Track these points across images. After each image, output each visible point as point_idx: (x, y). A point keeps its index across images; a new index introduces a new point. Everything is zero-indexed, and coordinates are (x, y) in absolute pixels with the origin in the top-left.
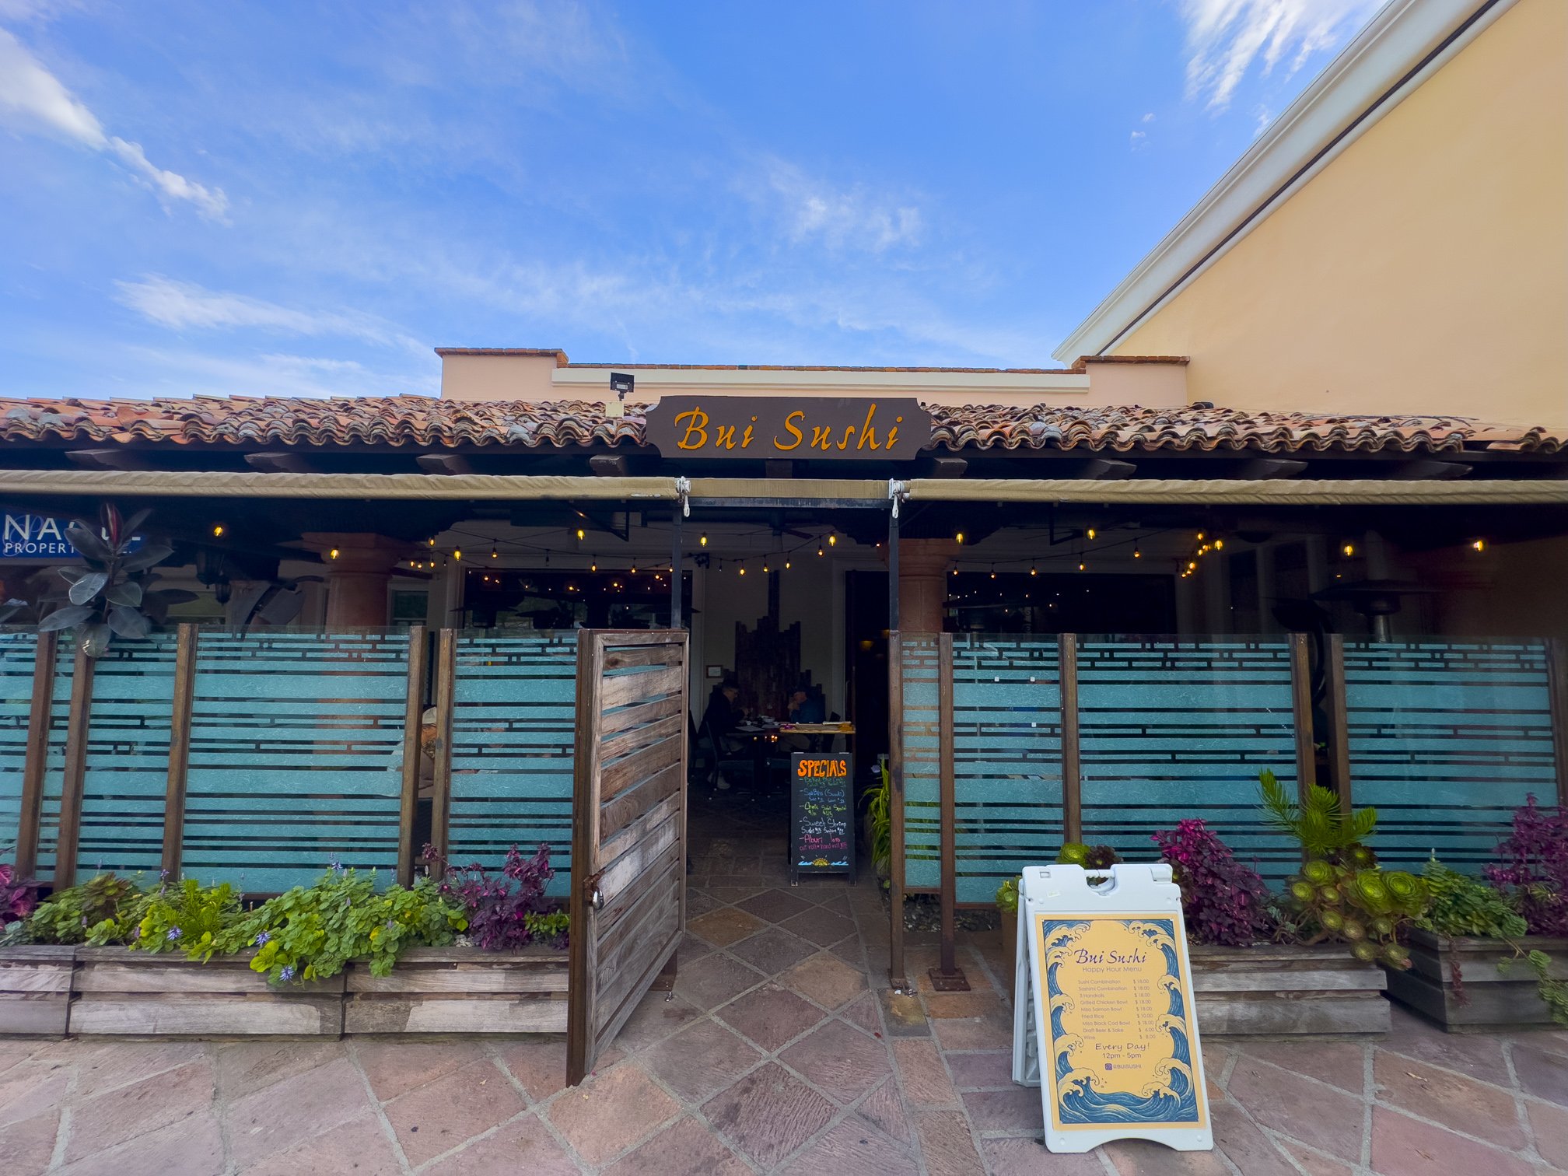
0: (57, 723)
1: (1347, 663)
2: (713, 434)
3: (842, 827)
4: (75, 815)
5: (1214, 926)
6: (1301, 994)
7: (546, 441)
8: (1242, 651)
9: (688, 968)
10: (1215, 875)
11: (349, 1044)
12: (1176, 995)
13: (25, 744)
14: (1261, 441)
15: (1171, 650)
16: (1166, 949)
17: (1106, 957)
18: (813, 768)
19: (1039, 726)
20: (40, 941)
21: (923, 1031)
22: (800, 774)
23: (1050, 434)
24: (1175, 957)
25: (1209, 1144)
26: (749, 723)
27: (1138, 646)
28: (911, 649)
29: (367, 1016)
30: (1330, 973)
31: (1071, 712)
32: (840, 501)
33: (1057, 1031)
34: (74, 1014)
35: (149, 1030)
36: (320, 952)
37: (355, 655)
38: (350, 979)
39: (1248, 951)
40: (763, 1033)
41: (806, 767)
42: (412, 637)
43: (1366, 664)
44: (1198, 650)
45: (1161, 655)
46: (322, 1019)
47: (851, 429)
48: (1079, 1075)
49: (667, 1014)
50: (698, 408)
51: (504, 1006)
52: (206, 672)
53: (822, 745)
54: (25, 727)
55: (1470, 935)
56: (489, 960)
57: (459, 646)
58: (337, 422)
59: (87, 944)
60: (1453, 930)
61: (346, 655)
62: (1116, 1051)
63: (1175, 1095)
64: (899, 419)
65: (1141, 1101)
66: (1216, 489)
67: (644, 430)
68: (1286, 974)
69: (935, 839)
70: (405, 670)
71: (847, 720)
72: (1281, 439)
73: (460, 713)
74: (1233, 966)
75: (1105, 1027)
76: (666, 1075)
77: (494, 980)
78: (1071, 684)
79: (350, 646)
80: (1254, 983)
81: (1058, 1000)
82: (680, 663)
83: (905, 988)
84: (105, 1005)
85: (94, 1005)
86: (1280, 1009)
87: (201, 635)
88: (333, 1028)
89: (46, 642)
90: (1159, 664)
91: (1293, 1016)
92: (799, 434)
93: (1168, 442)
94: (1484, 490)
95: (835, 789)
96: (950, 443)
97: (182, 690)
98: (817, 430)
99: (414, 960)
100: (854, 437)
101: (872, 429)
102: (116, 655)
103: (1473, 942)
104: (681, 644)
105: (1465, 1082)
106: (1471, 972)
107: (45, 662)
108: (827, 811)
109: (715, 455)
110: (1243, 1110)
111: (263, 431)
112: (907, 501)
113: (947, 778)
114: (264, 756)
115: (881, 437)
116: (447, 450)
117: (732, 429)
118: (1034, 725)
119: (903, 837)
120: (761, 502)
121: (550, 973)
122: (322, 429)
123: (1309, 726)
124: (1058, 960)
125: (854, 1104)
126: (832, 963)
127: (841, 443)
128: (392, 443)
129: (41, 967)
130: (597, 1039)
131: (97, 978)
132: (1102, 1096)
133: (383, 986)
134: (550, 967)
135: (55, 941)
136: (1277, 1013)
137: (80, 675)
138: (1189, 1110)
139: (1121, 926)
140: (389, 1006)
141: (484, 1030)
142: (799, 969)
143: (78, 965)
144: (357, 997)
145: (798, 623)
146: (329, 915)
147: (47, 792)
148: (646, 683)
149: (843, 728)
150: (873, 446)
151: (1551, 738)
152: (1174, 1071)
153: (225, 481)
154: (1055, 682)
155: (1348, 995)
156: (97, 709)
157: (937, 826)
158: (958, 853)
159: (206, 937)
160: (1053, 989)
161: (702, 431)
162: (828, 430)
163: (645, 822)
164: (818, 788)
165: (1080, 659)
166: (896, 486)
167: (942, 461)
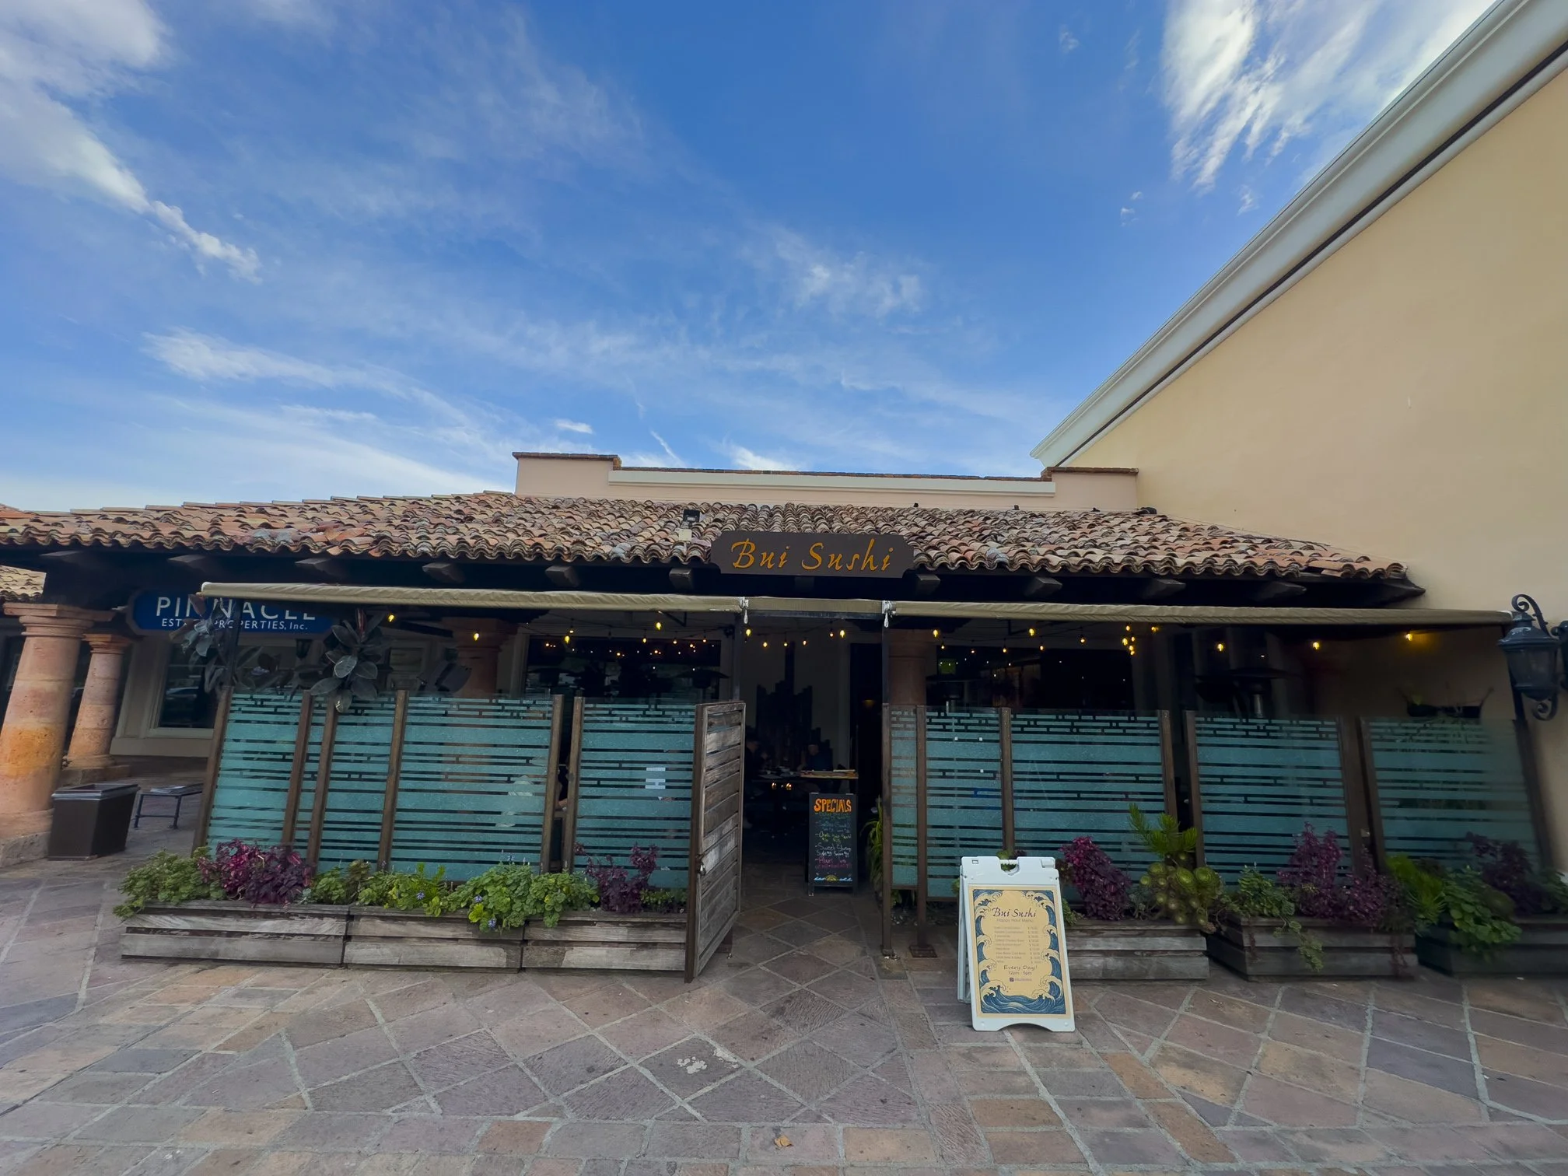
0: (311, 758)
1: (1198, 732)
2: (758, 558)
3: (847, 851)
4: (321, 824)
5: (1093, 906)
6: (1153, 952)
7: (637, 558)
8: (1125, 722)
9: (739, 942)
10: (1097, 873)
11: (524, 974)
12: (1054, 937)
13: (289, 772)
14: (1153, 565)
15: (1076, 721)
16: (1049, 909)
17: (1012, 913)
18: (825, 806)
19: (985, 772)
20: (320, 902)
21: (903, 977)
22: (816, 810)
23: (1001, 559)
24: (1054, 914)
25: (1072, 1028)
26: (769, 772)
27: (1054, 717)
28: (898, 717)
29: (537, 956)
30: (1169, 939)
31: (1007, 762)
32: (847, 614)
33: (981, 957)
34: (347, 950)
35: (395, 962)
36: (511, 911)
37: (515, 714)
38: (527, 931)
39: (1115, 923)
40: (795, 976)
41: (821, 804)
42: (555, 703)
43: (1212, 732)
44: (1095, 721)
45: (1069, 724)
46: (508, 957)
47: (857, 556)
48: (994, 985)
49: (730, 965)
50: (748, 540)
51: (625, 951)
52: (413, 724)
53: (831, 788)
54: (291, 761)
55: (1262, 915)
56: (618, 920)
57: (587, 709)
58: (488, 542)
59: (357, 903)
60: (1252, 911)
61: (509, 714)
62: (1016, 970)
63: (1052, 998)
64: (891, 550)
65: (1031, 1001)
66: (1101, 612)
67: (708, 552)
68: (1140, 939)
69: (913, 851)
70: (549, 725)
71: (851, 768)
72: (1168, 566)
73: (586, 756)
74: (1106, 933)
75: (1011, 955)
76: (735, 994)
77: (620, 934)
78: (1007, 743)
79: (512, 708)
80: (1120, 945)
81: (981, 939)
82: (740, 724)
83: (892, 955)
84: (367, 944)
85: (360, 944)
86: (1137, 963)
87: (411, 698)
88: (515, 964)
89: (308, 702)
90: (1068, 730)
91: (1146, 967)
92: (819, 559)
93: (1086, 567)
94: (1282, 615)
95: (842, 822)
96: (928, 564)
97: (398, 736)
98: (833, 556)
99: (569, 919)
100: (859, 562)
101: (872, 557)
102: (353, 711)
103: (1264, 920)
104: (741, 711)
105: (1244, 1004)
106: (1262, 940)
107: (306, 715)
108: (836, 838)
109: (760, 572)
110: (1100, 1015)
111: (434, 548)
112: (894, 616)
113: (922, 808)
114: (451, 784)
115: (878, 562)
116: (566, 564)
117: (772, 554)
118: (982, 771)
119: (891, 849)
121: (657, 930)
122: (477, 547)
123: (1172, 776)
124: (982, 914)
125: (858, 1009)
126: (841, 941)
127: (850, 565)
128: (526, 558)
129: (325, 919)
130: (700, 958)
131: (363, 927)
132: (1007, 997)
133: (548, 936)
134: (657, 926)
135: (331, 903)
136: (1135, 965)
137: (329, 726)
138: (1061, 1007)
139: (1021, 894)
140: (551, 950)
141: (613, 968)
142: (818, 944)
143: (350, 917)
144: (530, 944)
145: (810, 688)
146: (513, 888)
147: (302, 806)
148: (725, 737)
149: (850, 774)
150: (872, 568)
151: (1343, 787)
152: (1052, 984)
153: (440, 595)
154: (997, 741)
155: (1182, 954)
156: (338, 748)
157: (915, 842)
158: (930, 861)
159: (435, 900)
160: (979, 932)
161: (750, 556)
162: (840, 556)
163: (722, 828)
164: (829, 821)
165: (1014, 726)
166: (887, 605)
167: (922, 578)
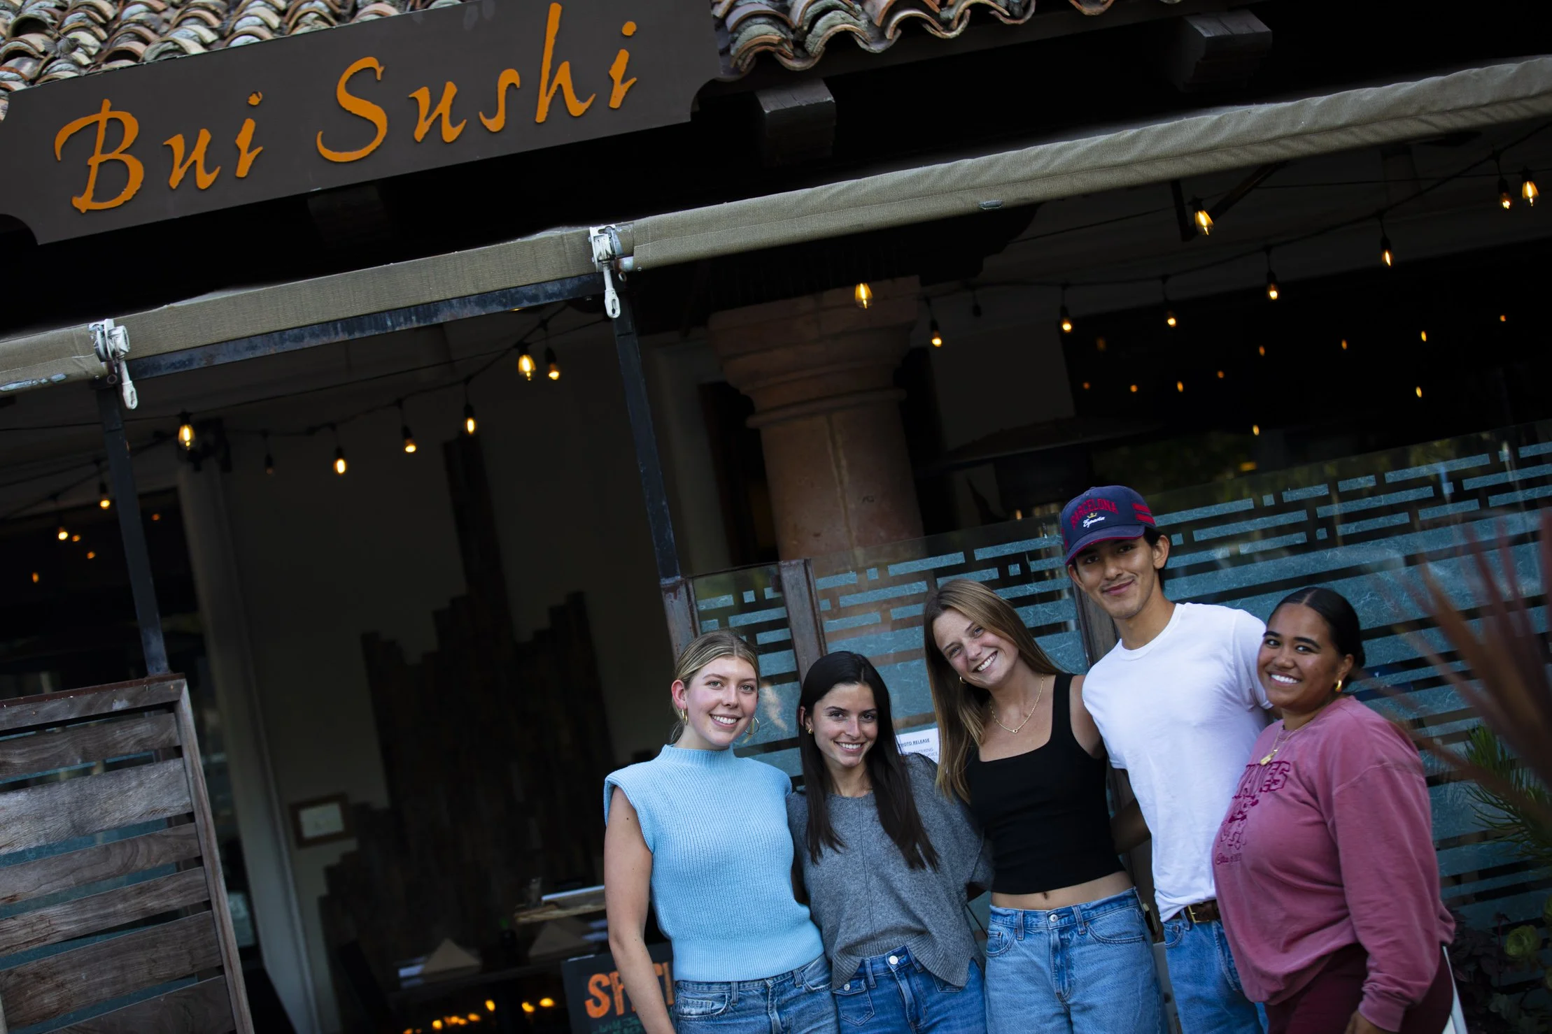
2: (158, 161)
8: (1484, 471)
15: (1322, 501)
22: (594, 1012)
32: (483, 298)
44: (1382, 487)
45: (1301, 516)
47: (509, 77)
50: (107, 104)
64: (631, 27)
82: (178, 752)
90: (1301, 538)
92: (377, 115)
96: (787, 48)
98: (423, 96)
100: (523, 97)
101: (565, 68)
109: (173, 210)
112: (632, 274)
115: (591, 81)
117: (205, 137)
120: (300, 338)
127: (491, 114)
150: (577, 107)
161: (128, 159)
162: (451, 90)
166: (602, 240)
167: (771, 104)
